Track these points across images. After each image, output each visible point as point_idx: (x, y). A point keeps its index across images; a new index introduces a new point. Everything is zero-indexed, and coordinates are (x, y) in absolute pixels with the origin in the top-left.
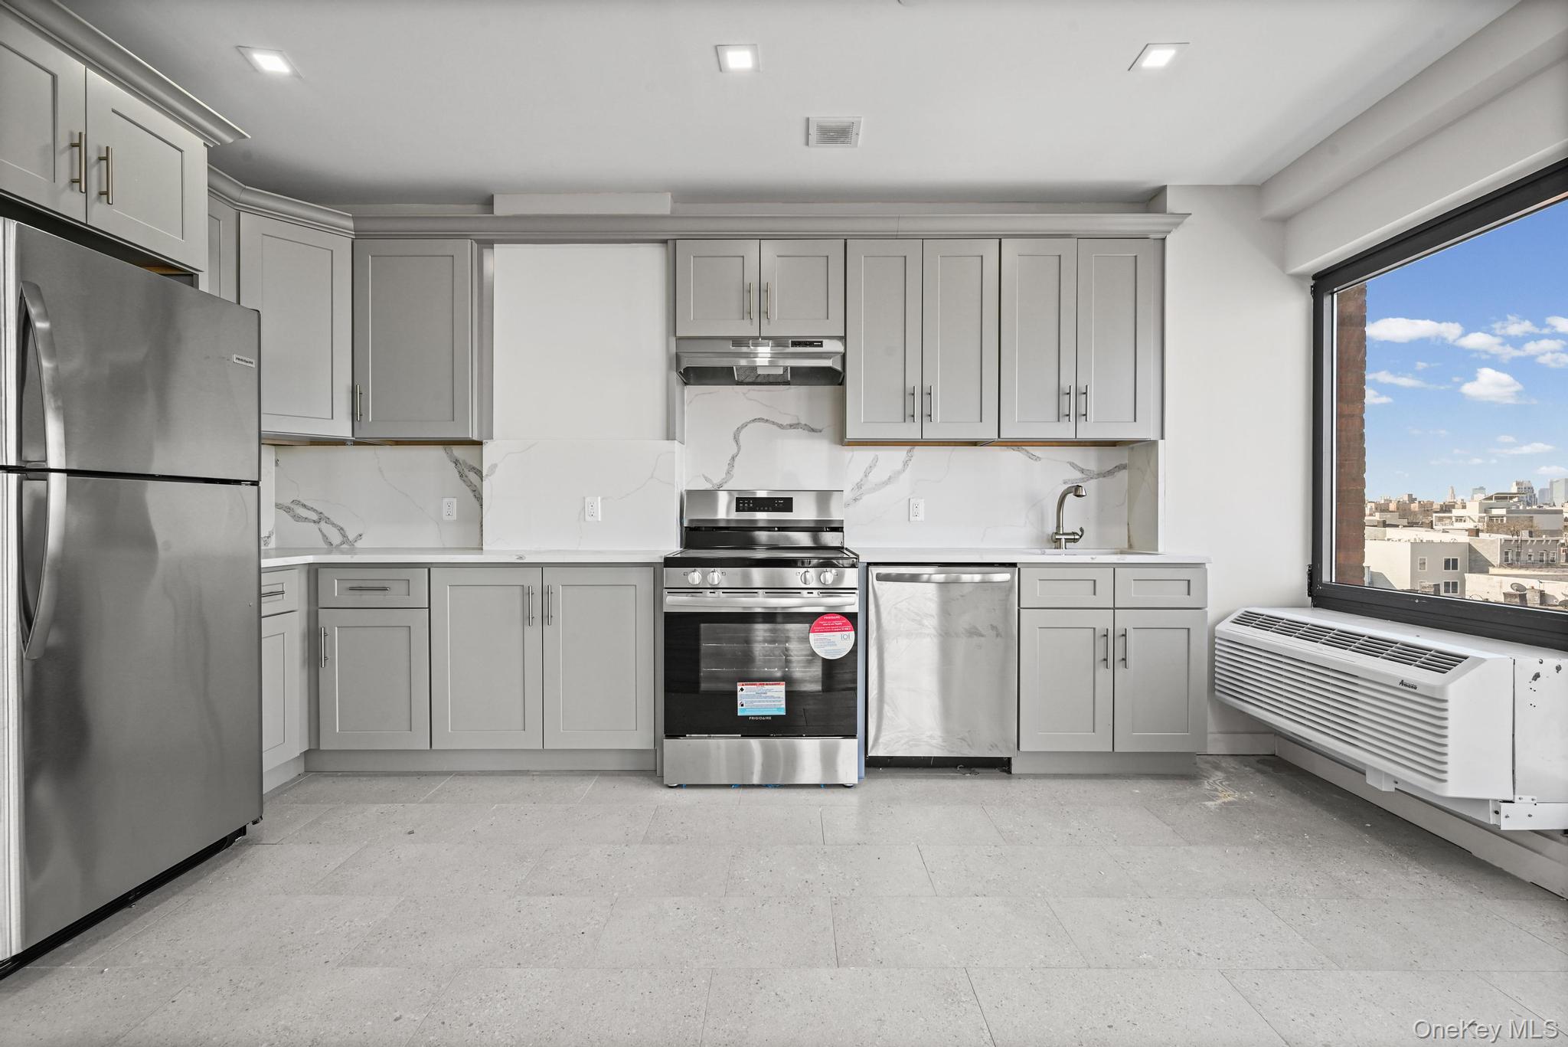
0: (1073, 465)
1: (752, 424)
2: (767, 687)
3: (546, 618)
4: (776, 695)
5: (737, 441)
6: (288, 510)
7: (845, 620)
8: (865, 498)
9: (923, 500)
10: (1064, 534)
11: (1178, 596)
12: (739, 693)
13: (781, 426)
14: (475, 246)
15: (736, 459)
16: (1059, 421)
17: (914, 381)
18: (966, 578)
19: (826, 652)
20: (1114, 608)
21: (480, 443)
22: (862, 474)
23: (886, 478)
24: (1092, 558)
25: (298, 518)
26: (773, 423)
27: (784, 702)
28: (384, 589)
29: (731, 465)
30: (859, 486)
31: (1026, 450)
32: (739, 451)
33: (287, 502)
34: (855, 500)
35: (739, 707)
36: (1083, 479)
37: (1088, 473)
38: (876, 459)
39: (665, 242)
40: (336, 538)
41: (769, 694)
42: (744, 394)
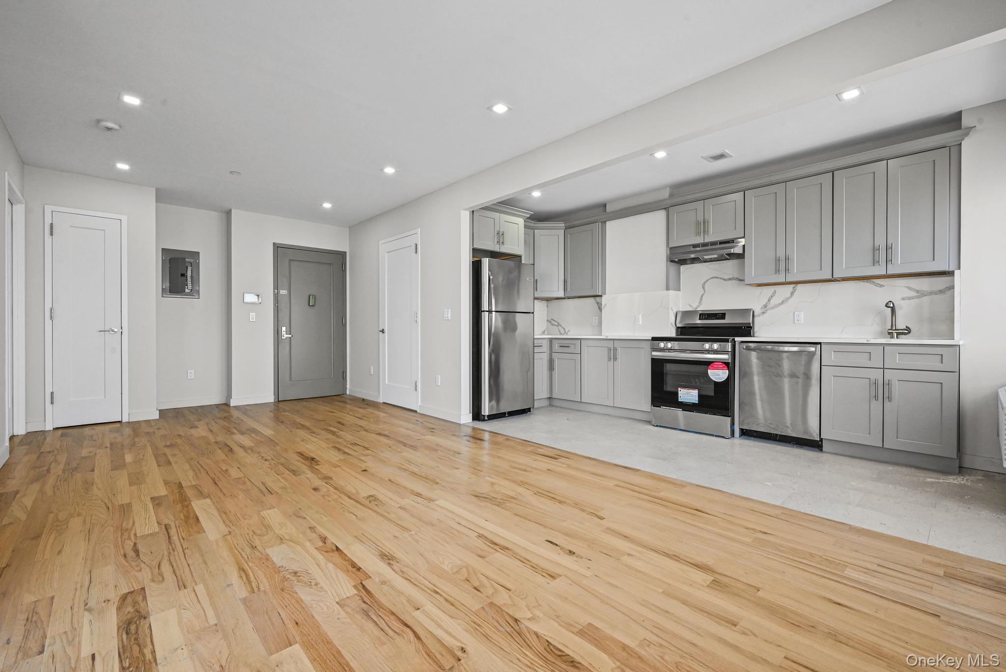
0: (909, 288)
1: (711, 280)
2: (690, 391)
3: (615, 359)
4: (694, 394)
5: (704, 288)
6: (550, 322)
7: (724, 365)
8: (768, 312)
9: (803, 312)
10: (896, 330)
11: (935, 364)
12: (679, 392)
13: (724, 280)
14: (600, 224)
15: (703, 297)
16: (874, 265)
17: (781, 254)
18: (786, 349)
19: (716, 378)
20: (884, 368)
21: (601, 296)
22: (767, 301)
23: (780, 302)
24: (867, 341)
25: (552, 325)
26: (721, 278)
27: (697, 398)
28: (568, 347)
29: (701, 299)
30: (765, 306)
31: (873, 282)
32: (704, 293)
33: (550, 319)
34: (763, 313)
35: (679, 398)
36: (918, 296)
37: (922, 292)
38: (775, 292)
39: (665, 208)
40: (562, 332)
41: (691, 394)
42: (707, 266)
